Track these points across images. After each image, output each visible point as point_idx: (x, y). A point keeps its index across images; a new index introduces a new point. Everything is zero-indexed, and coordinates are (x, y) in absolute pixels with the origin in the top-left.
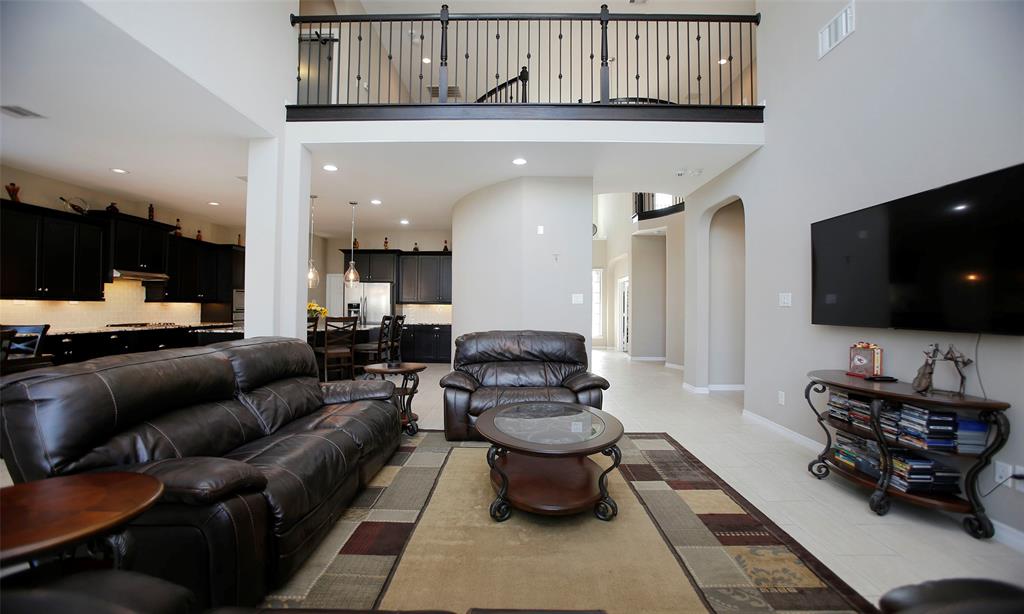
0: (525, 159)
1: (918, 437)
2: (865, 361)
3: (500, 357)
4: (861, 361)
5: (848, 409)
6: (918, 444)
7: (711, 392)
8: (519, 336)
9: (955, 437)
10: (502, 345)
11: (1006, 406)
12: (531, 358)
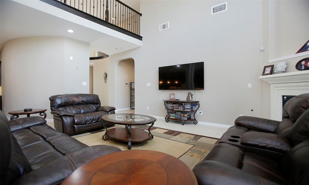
0: (73, 31)
1: (189, 109)
2: (173, 97)
3: (72, 104)
4: (172, 97)
5: (173, 107)
6: (188, 110)
7: (118, 111)
8: (77, 96)
9: (193, 108)
10: (73, 99)
11: (199, 101)
12: (83, 103)
